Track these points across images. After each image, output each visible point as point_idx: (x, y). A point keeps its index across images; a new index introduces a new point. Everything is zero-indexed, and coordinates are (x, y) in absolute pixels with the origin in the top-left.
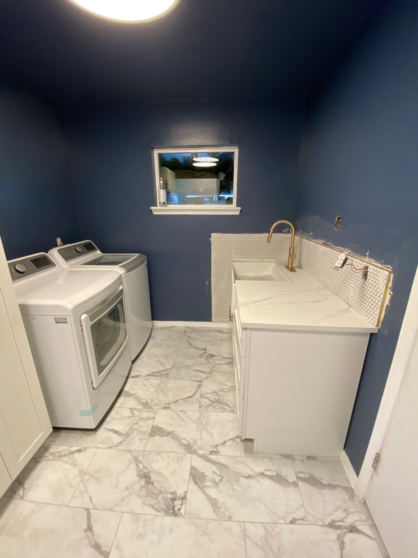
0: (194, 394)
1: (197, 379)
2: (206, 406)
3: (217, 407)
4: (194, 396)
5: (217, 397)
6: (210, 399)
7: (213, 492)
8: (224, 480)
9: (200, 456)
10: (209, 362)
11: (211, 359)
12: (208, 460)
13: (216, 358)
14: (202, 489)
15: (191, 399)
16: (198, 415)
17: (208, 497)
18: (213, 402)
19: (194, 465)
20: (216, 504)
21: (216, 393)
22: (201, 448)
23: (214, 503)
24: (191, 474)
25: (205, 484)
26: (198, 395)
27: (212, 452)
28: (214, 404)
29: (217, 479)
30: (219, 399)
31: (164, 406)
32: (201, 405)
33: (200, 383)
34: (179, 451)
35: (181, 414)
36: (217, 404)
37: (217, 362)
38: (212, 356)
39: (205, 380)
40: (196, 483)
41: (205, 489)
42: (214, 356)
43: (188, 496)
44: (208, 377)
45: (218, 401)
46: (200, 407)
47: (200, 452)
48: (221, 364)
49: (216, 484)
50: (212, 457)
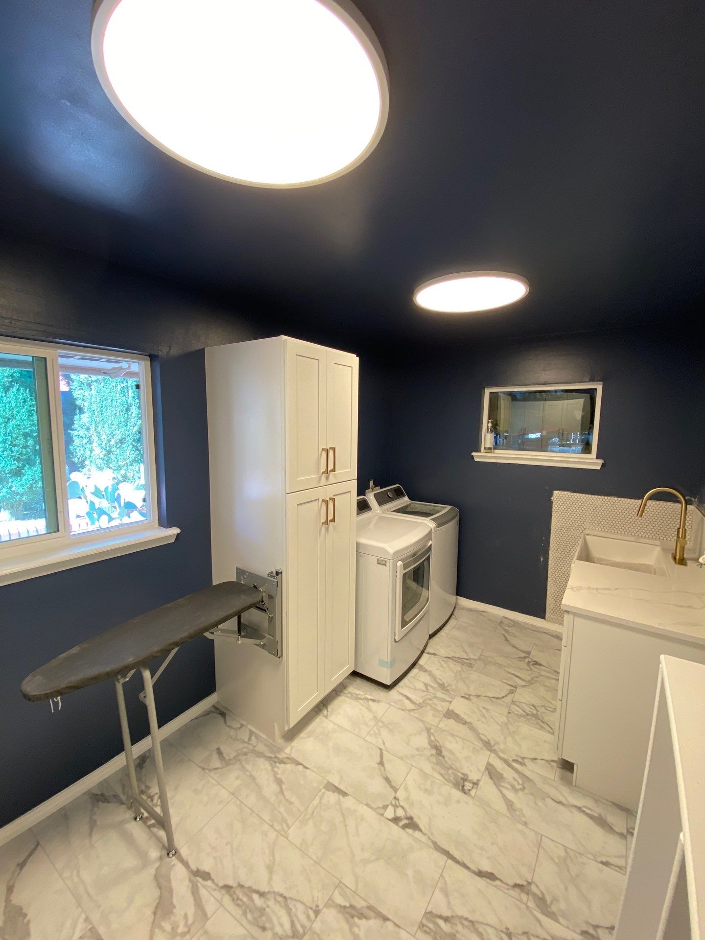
0: (503, 697)
1: (509, 683)
2: (517, 715)
3: (531, 721)
4: (503, 699)
5: (535, 712)
6: (525, 710)
7: (510, 795)
8: (526, 791)
9: (500, 758)
10: (531, 670)
11: (536, 668)
12: (510, 765)
13: (542, 667)
14: (498, 787)
15: (498, 700)
16: (505, 719)
17: (504, 796)
18: (528, 715)
19: (491, 761)
20: (512, 806)
21: (534, 706)
22: (502, 751)
23: (510, 805)
24: (487, 768)
25: (502, 784)
26: (508, 699)
27: (515, 761)
28: (529, 717)
29: (518, 787)
30: (537, 714)
31: (463, 695)
32: (510, 711)
33: (513, 688)
34: (477, 743)
35: (484, 711)
36: (534, 719)
37: (543, 673)
38: (536, 663)
39: (521, 688)
40: (491, 778)
41: (501, 788)
42: (541, 665)
43: (481, 784)
44: (525, 686)
45: (535, 716)
46: (509, 713)
47: (502, 755)
48: (549, 678)
49: (516, 791)
50: (514, 765)
